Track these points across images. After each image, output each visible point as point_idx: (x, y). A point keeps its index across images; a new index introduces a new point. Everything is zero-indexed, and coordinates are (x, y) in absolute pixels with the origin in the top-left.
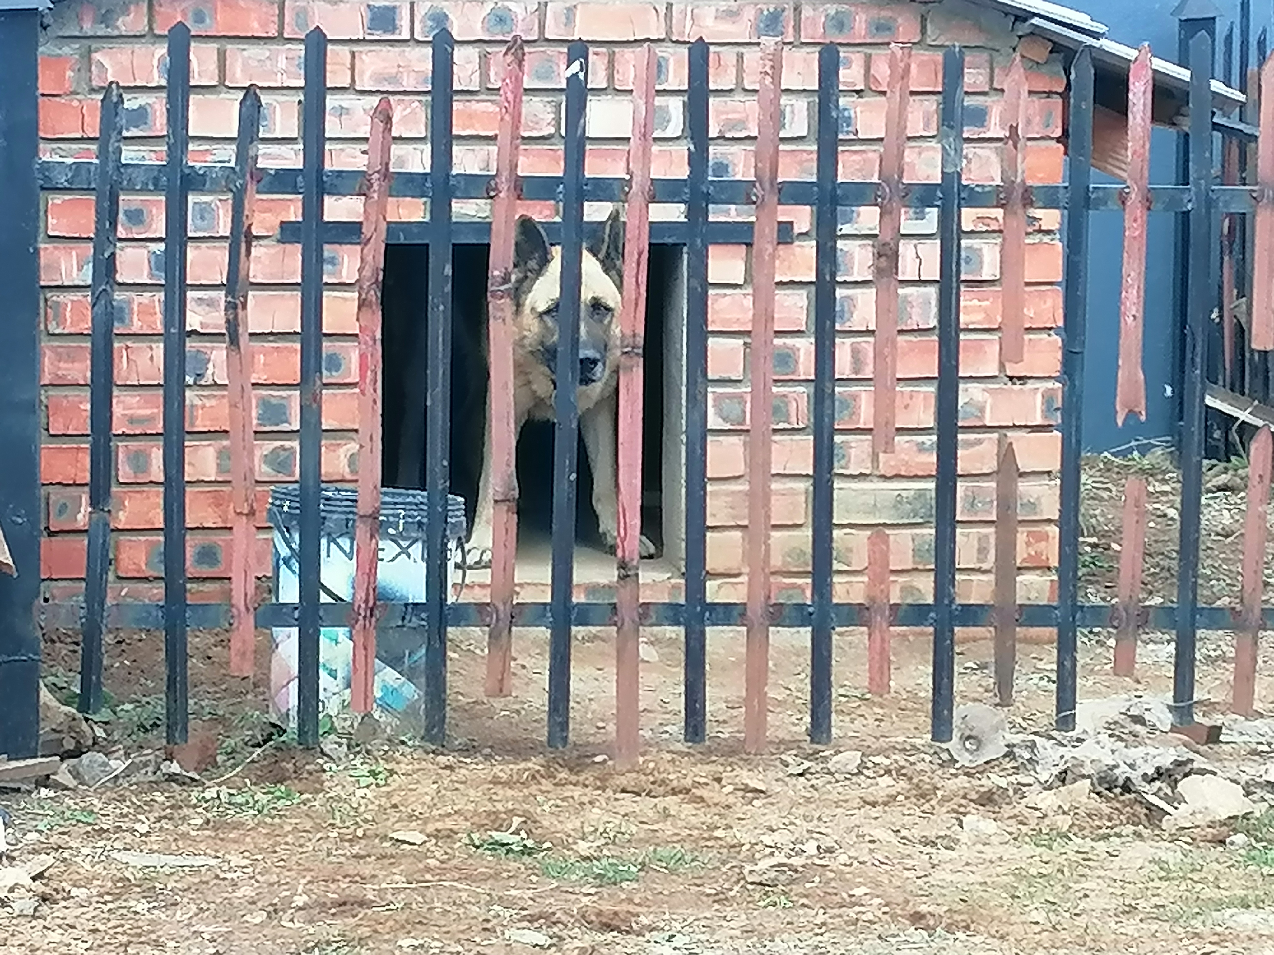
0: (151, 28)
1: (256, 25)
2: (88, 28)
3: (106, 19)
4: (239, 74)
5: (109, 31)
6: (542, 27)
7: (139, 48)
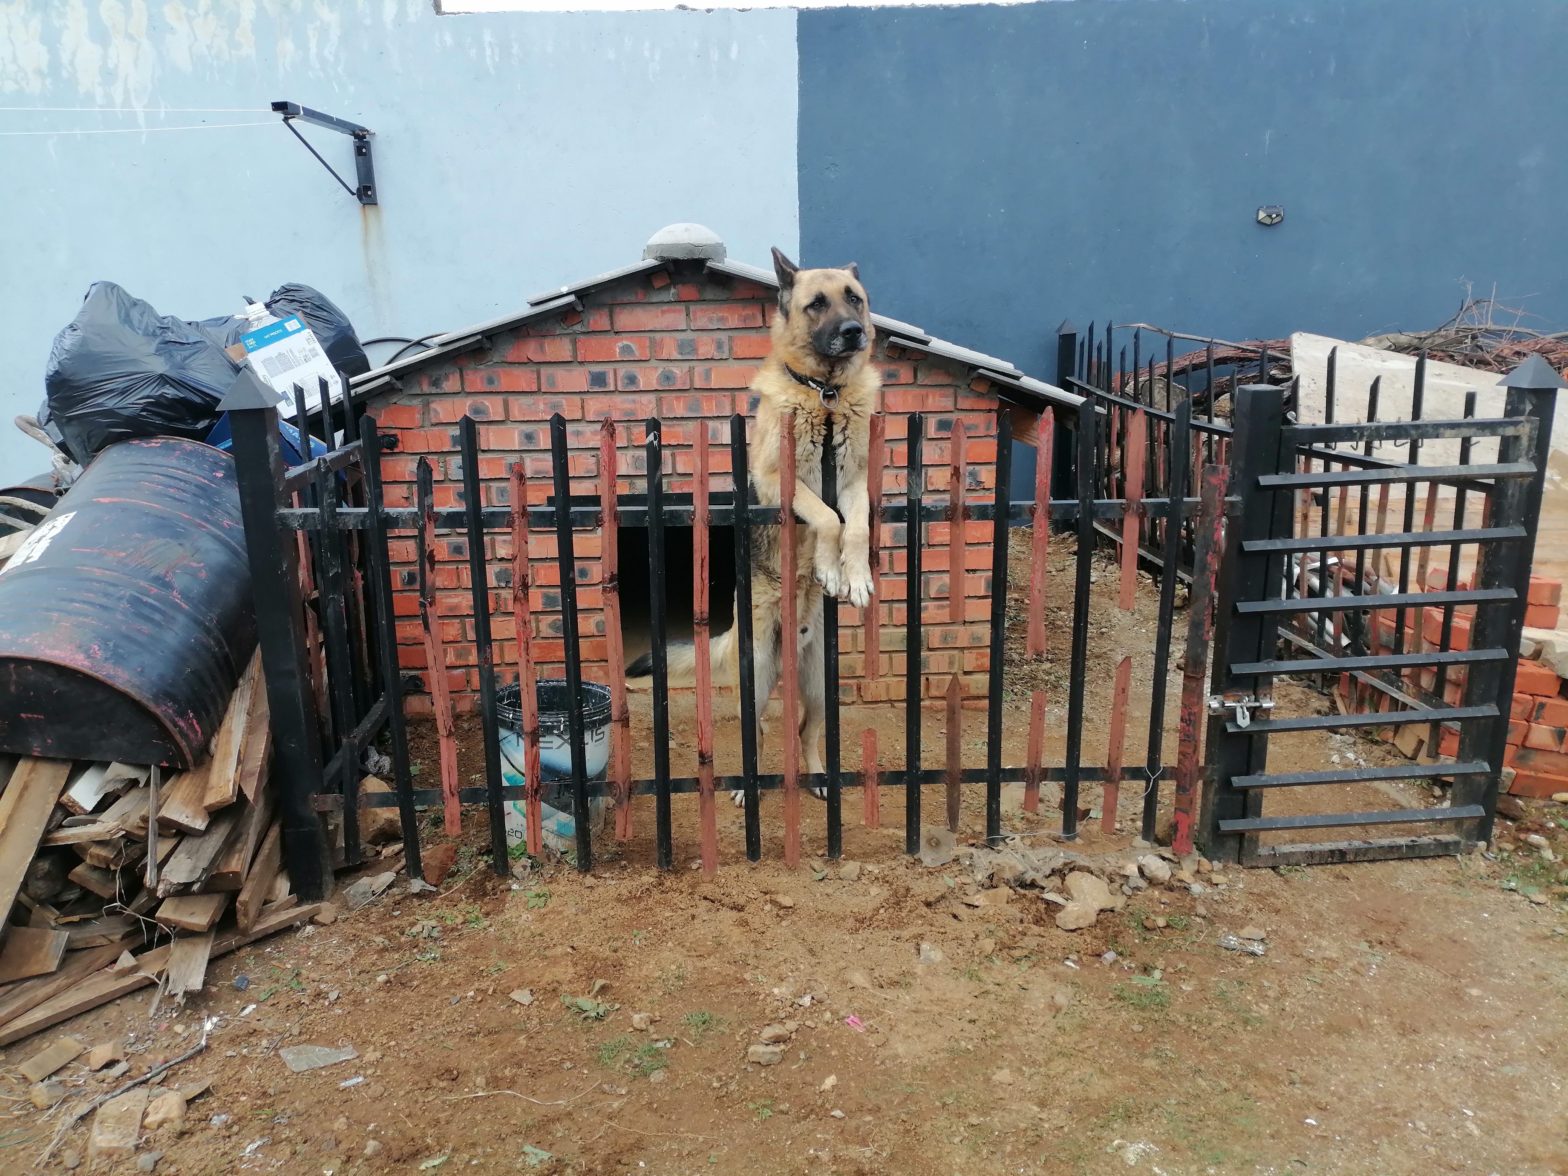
0: (463, 389)
1: (524, 385)
2: (426, 389)
3: (436, 383)
4: (517, 413)
5: (439, 391)
6: (692, 381)
7: (457, 400)
